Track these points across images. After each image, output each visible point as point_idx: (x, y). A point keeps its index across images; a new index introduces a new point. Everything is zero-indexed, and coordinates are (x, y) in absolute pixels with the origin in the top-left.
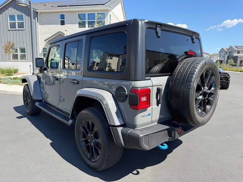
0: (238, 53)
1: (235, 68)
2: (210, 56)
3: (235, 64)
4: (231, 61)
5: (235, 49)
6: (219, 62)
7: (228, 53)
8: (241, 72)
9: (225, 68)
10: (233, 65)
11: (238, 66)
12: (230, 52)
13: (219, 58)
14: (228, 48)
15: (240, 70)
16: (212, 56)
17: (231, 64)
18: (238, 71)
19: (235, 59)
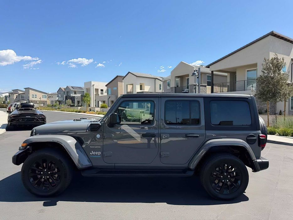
0: (75, 93)
1: (72, 109)
2: (49, 96)
3: (73, 104)
4: (69, 101)
5: (72, 89)
6: (58, 103)
7: (66, 93)
8: (76, 112)
9: (62, 109)
10: (71, 106)
11: (76, 106)
12: (67, 92)
13: (57, 98)
14: (65, 87)
15: (75, 110)
16: (51, 96)
17: (70, 105)
18: (74, 112)
19: (73, 99)
